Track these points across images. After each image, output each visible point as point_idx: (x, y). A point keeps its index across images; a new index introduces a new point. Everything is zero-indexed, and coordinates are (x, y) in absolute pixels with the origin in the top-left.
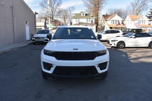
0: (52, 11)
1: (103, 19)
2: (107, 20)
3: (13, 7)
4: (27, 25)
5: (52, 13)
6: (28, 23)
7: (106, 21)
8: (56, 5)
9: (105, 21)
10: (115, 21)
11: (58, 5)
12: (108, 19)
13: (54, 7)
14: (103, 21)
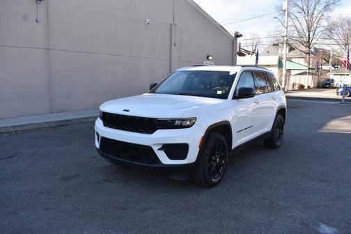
0: (308, 24)
3: (173, 27)
4: (209, 62)
5: (309, 31)
6: (210, 58)
8: (319, 8)
11: (326, 7)
13: (316, 13)
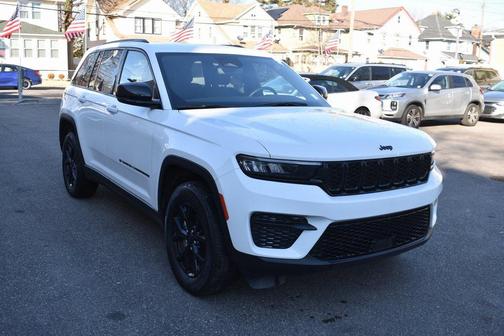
1: (94, 11)
2: (114, 13)
7: (111, 17)
9: (102, 18)
10: (148, 23)
12: (121, 13)
14: (93, 19)
